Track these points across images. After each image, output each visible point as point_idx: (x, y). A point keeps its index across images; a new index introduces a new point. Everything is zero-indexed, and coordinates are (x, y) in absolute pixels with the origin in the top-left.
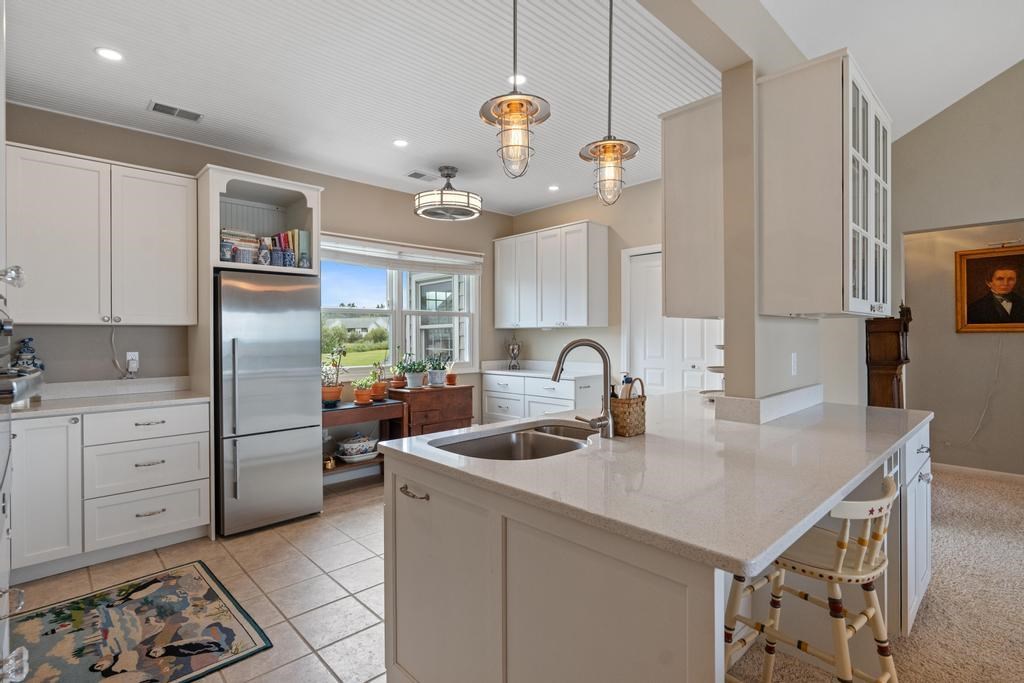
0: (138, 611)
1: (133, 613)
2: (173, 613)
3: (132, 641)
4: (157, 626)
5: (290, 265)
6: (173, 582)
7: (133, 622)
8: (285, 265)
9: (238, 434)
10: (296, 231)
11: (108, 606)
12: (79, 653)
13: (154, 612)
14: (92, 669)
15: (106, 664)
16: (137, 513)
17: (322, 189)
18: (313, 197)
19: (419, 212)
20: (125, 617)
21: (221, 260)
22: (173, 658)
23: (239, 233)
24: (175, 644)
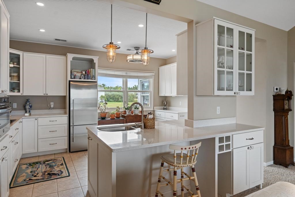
0: (45, 166)
1: (44, 166)
2: (52, 167)
3: (42, 171)
4: (48, 169)
5: (89, 79)
6: (55, 161)
7: (44, 168)
8: (88, 79)
9: (74, 125)
10: (92, 69)
11: (40, 164)
12: (31, 172)
13: (49, 166)
14: (33, 175)
15: (36, 175)
16: (50, 143)
17: (98, 57)
18: (96, 59)
19: (128, 61)
20: (43, 167)
21: (71, 78)
22: (49, 175)
23: (76, 71)
24: (50, 173)
